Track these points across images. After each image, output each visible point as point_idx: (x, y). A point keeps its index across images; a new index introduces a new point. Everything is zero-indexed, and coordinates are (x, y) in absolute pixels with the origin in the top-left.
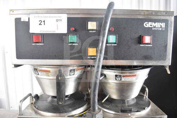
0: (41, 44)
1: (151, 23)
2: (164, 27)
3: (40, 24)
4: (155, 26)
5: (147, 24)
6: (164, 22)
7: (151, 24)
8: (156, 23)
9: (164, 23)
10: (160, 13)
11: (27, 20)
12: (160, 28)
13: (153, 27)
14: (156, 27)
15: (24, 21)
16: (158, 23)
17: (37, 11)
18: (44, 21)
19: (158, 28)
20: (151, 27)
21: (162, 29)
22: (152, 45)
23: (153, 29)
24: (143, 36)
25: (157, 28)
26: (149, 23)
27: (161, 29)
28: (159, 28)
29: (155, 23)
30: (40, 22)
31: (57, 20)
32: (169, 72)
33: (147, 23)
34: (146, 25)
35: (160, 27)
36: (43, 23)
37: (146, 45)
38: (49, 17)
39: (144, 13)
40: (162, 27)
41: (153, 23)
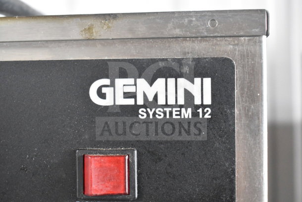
1: (131, 81)
2: (208, 101)
4: (151, 98)
5: (104, 90)
6: (202, 76)
7: (132, 89)
8: (160, 82)
9: (208, 82)
10: (181, 26)
12: (185, 106)
13: (140, 101)
14: (161, 101)
16: (171, 81)
19: (172, 106)
20: (131, 102)
21: (195, 114)
25: (166, 105)
26: (119, 82)
27: (187, 113)
28: (176, 106)
33: (107, 81)
34: (102, 96)
35: (181, 101)
39: (90, 29)
40: (198, 101)
41: (142, 83)
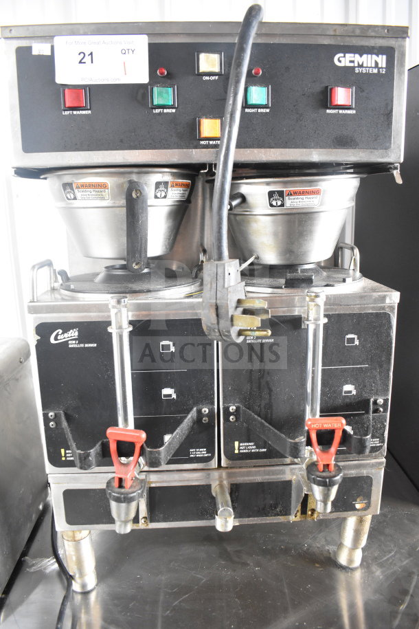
0: (84, 112)
1: (352, 55)
2: (384, 66)
3: (80, 62)
4: (360, 64)
5: (341, 59)
6: (382, 54)
7: (352, 59)
8: (365, 56)
9: (384, 57)
10: (374, 31)
11: (49, 53)
12: (375, 68)
13: (356, 65)
14: (365, 65)
15: (39, 55)
16: (369, 56)
17: (73, 30)
18: (91, 54)
20: (352, 65)
21: (379, 71)
22: (354, 112)
23: (357, 70)
24: (331, 89)
25: (367, 67)
26: (347, 55)
27: (375, 71)
29: (361, 56)
30: (82, 55)
31: (124, 52)
32: (399, 181)
33: (342, 55)
34: (340, 61)
35: (373, 65)
36: (87, 59)
37: (341, 111)
38: (104, 42)
39: (335, 31)
40: (380, 66)
41: (357, 56)
